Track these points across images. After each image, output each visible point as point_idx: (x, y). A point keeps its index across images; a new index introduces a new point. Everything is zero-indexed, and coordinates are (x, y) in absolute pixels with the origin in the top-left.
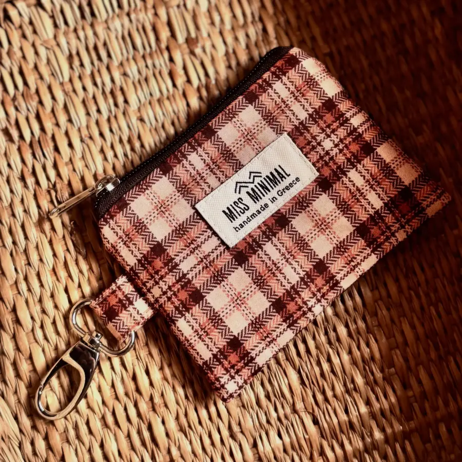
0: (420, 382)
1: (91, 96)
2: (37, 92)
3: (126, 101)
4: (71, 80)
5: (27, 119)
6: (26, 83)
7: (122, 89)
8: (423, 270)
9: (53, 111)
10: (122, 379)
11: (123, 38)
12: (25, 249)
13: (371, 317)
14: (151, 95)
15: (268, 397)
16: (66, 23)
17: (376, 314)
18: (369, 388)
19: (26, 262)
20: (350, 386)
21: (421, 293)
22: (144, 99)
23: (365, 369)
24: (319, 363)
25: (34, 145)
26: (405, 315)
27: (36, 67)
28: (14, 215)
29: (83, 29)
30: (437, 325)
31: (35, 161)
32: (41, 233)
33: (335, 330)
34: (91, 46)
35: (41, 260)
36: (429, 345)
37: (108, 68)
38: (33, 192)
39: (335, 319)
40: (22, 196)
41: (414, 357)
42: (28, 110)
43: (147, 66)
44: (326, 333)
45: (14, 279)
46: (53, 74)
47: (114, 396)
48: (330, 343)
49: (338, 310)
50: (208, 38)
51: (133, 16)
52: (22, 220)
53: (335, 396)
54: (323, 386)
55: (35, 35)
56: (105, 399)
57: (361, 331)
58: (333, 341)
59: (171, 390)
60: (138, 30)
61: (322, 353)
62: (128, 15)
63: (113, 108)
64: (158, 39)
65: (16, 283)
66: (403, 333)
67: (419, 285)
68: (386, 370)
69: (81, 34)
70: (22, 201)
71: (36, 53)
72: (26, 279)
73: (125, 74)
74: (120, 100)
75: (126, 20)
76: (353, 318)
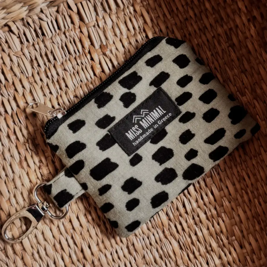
0: (250, 244)
1: (45, 84)
2: (13, 83)
3: (66, 86)
4: (33, 76)
5: (9, 101)
6: (6, 79)
7: (63, 79)
8: (249, 177)
9: (23, 95)
10: (75, 252)
11: (62, 48)
12: (13, 179)
13: (220, 207)
14: (81, 81)
15: (161, 257)
16: (28, 41)
17: (223, 206)
18: (220, 249)
19: (14, 187)
20: (209, 249)
21: (249, 192)
22: (77, 84)
23: (217, 238)
24: (190, 236)
25: (14, 116)
26: (239, 205)
27: (11, 69)
28: (5, 159)
29: (38, 44)
30: (259, 210)
31: (15, 125)
32: (22, 169)
33: (198, 216)
34: (43, 54)
35: (23, 185)
36: (255, 222)
37: (54, 67)
38: (15, 144)
39: (198, 210)
40: (9, 147)
41: (247, 230)
42: (9, 95)
43: (78, 64)
44: (194, 218)
45: (8, 197)
46: (22, 72)
47: (71, 262)
48: (196, 224)
49: (200, 204)
50: (114, 44)
51: (67, 34)
52: (10, 161)
53: (200, 255)
54: (193, 249)
55: (9, 49)
56: (66, 264)
57: (214, 216)
58: (198, 223)
59: (104, 257)
60: (71, 42)
61: (191, 230)
62: (64, 33)
63: (59, 91)
64: (83, 47)
65: (9, 199)
66: (239, 215)
67: (247, 186)
68: (230, 238)
69: (37, 47)
70: (9, 150)
71: (11, 60)
72: (15, 196)
73: (65, 70)
74: (63, 85)
75: (63, 36)
76: (209, 209)
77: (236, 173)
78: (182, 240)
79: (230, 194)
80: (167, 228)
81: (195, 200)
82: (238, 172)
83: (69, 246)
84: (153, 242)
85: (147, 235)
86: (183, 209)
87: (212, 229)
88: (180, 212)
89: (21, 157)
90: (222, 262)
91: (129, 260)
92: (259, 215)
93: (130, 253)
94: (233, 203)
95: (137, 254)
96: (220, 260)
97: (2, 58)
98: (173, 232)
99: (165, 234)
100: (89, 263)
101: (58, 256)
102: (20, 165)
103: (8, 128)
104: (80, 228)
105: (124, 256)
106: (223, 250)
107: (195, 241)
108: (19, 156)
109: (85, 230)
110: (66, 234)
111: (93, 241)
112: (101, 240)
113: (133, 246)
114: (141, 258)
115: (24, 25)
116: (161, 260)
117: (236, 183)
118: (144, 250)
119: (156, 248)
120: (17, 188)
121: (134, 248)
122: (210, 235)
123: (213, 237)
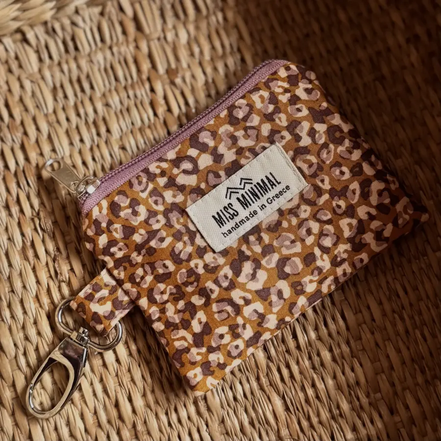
77: (384, 284)
78: (290, 395)
79: (373, 320)
80: (264, 371)
81: (314, 328)
82: (388, 282)
83: (95, 395)
84: (240, 396)
85: (229, 383)
86: (293, 341)
87: (341, 377)
88: (288, 346)
89: (25, 241)
90: (358, 436)
91: (196, 426)
92: (423, 358)
93: (199, 413)
94: (378, 335)
95: (212, 415)
96: (355, 433)
97: (7, 83)
98: (274, 378)
99: (261, 382)
100: (127, 427)
101: (74, 411)
102: (22, 254)
103: (8, 193)
104: (116, 365)
105: (189, 418)
106: (360, 417)
107: (311, 397)
108: (21, 240)
109: (124, 369)
110: (91, 374)
111: (137, 389)
112: (151, 389)
113: (204, 401)
114: (218, 422)
115: (47, 32)
116: (252, 429)
117: (384, 301)
118: (224, 409)
119: (243, 406)
120: (14, 293)
121: (205, 404)
122: (337, 387)
123: (342, 392)
